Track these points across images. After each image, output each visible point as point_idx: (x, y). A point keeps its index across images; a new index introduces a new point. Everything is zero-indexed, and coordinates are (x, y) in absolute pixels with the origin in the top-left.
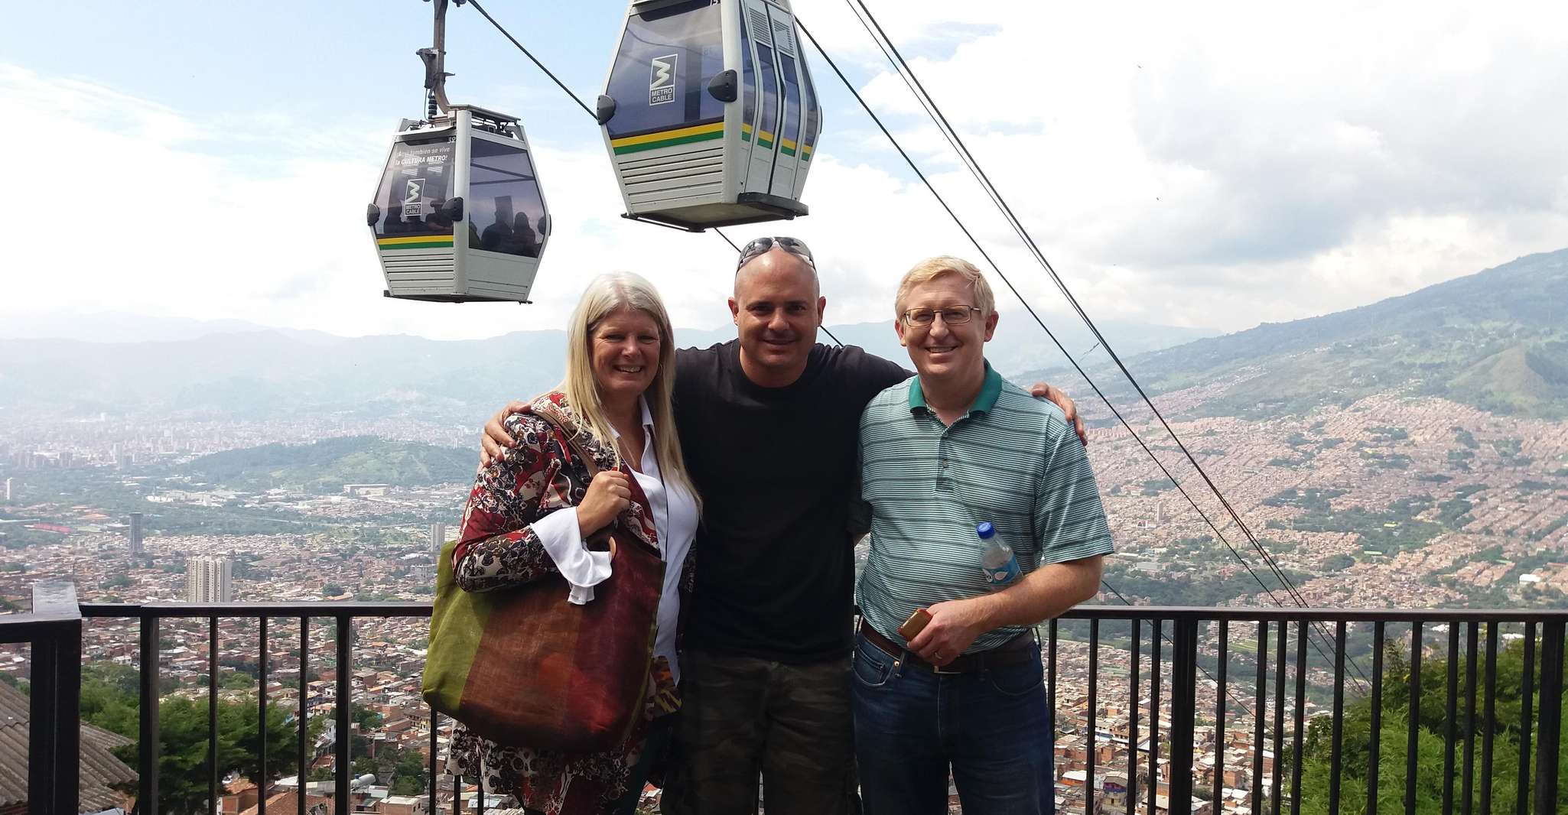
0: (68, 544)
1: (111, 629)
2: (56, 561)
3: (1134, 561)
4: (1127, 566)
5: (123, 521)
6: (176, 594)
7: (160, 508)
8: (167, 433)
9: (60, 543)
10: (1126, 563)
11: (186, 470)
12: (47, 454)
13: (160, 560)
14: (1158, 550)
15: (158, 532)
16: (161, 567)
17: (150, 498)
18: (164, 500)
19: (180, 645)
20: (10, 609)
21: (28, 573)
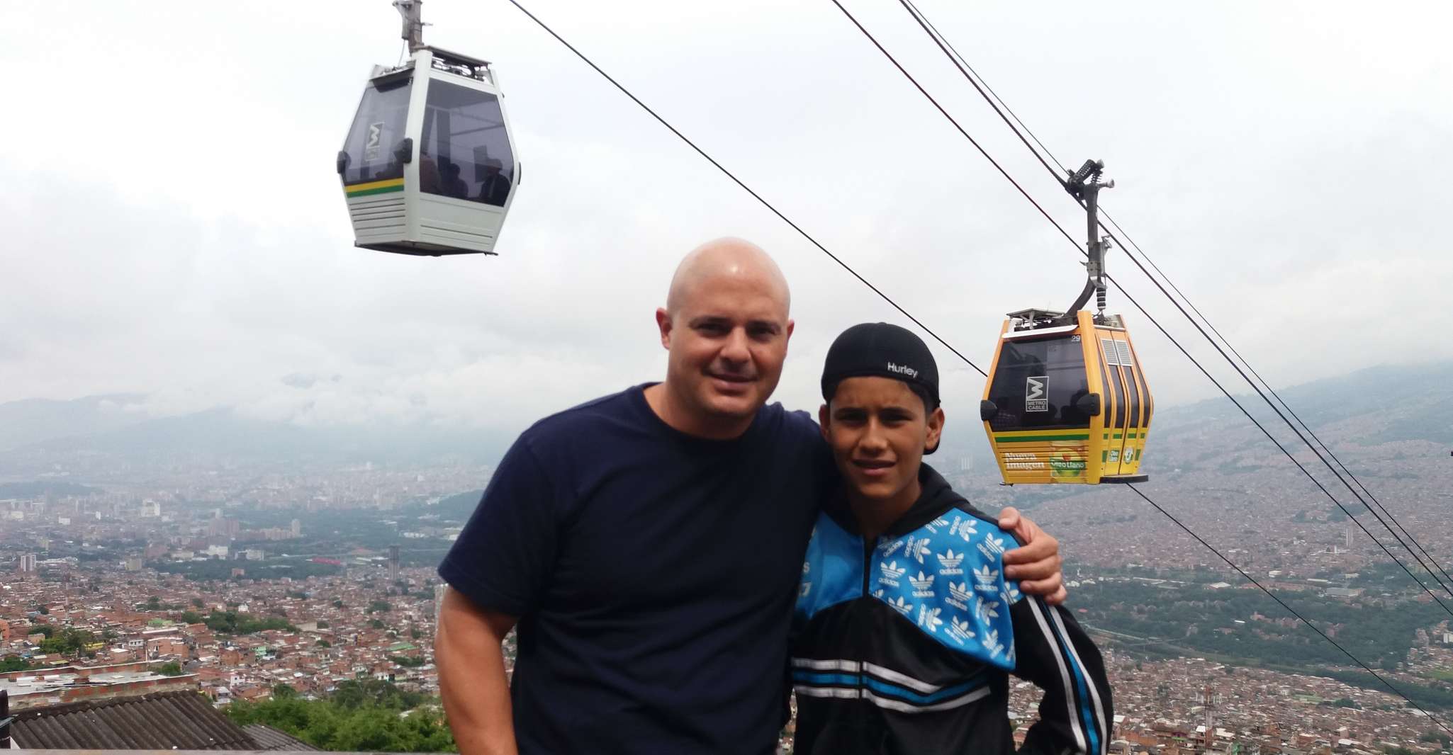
0: (339, 575)
1: (372, 649)
2: (330, 590)
3: (1324, 586)
4: (1316, 593)
5: (383, 555)
6: (427, 618)
7: (414, 543)
8: (420, 478)
9: (334, 574)
10: (1315, 588)
11: (433, 509)
12: (324, 499)
13: (414, 588)
14: (1348, 576)
15: (412, 563)
16: (415, 594)
17: (406, 534)
18: (417, 535)
19: (429, 662)
20: (292, 631)
21: (308, 601)
